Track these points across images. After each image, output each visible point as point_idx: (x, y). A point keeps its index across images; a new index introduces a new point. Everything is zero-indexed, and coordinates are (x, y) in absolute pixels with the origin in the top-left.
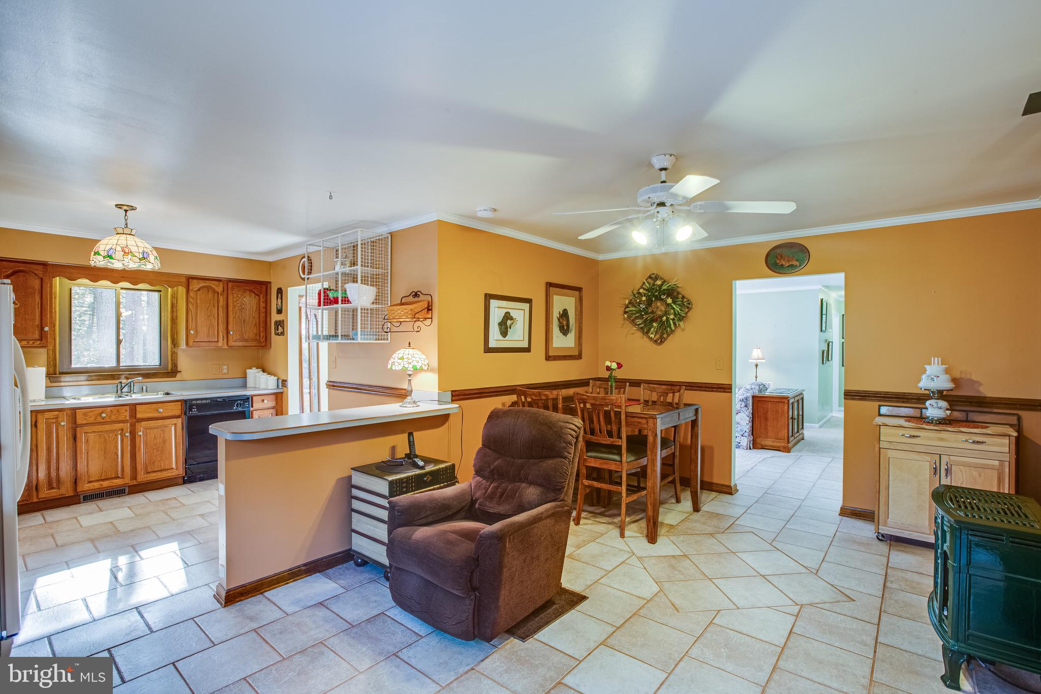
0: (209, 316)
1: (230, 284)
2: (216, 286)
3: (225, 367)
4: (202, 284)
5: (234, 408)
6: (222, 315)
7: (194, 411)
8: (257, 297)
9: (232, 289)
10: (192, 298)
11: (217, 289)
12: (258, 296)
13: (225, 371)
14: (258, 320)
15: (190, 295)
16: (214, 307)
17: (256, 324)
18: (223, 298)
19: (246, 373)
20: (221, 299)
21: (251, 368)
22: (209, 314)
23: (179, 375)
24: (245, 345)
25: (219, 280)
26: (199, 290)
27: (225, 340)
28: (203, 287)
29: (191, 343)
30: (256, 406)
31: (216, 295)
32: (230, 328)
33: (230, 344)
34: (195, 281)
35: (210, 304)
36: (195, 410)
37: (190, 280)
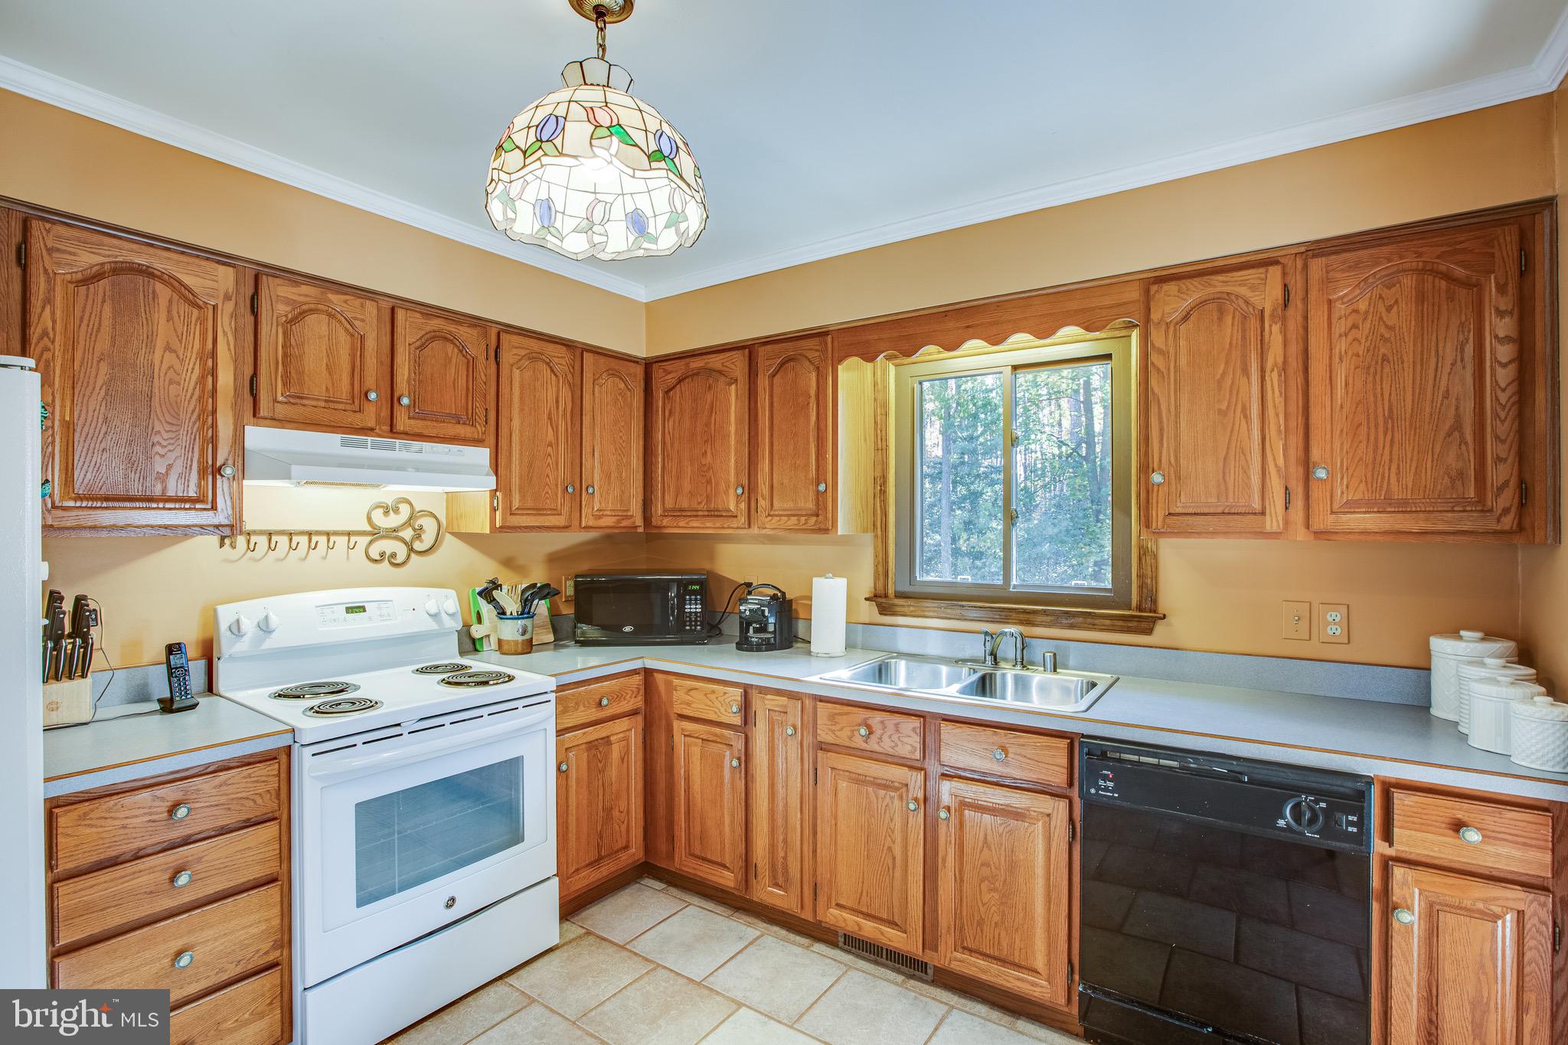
0: (1223, 413)
1: (1317, 266)
2: (1253, 288)
3: (1334, 616)
4: (1196, 292)
5: (1281, 823)
6: (1280, 401)
7: (1106, 789)
8: (1462, 293)
9: (1327, 282)
10: (1160, 352)
11: (1256, 299)
12: (1467, 284)
13: (1335, 630)
14: (1468, 406)
15: (1153, 345)
16: (1246, 372)
17: (1458, 426)
18: (1284, 331)
19: (1427, 654)
20: (1275, 335)
21: (1453, 633)
22: (1224, 407)
23: (1160, 628)
24: (1398, 527)
25: (1264, 261)
26: (1186, 318)
27: (1298, 503)
28: (1201, 304)
29: (1158, 514)
30: (1408, 840)
31: (1253, 324)
32: (1316, 453)
33: (1317, 524)
34: (1171, 288)
35: (1227, 363)
36: (1110, 784)
37: (1154, 288)
